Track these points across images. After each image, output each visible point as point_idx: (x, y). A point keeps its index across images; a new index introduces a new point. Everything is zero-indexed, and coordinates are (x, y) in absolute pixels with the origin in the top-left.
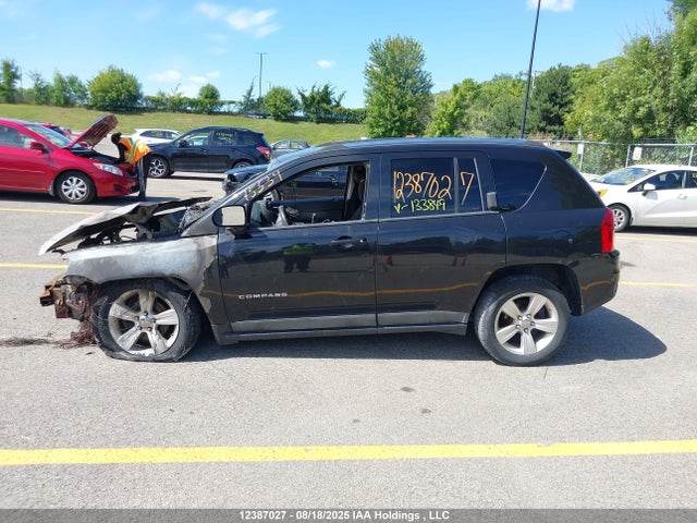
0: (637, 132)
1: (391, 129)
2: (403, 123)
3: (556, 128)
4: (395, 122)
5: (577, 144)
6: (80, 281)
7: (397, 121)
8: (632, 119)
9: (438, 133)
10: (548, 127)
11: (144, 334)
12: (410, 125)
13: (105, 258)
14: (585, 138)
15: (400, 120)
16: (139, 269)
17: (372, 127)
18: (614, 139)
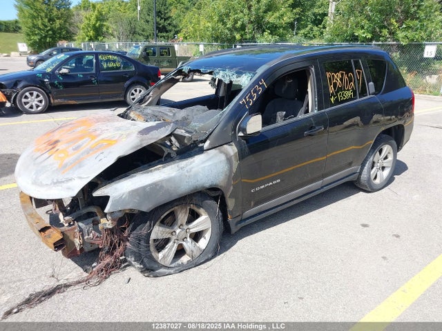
0: (238, 36)
1: (46, 37)
2: (54, 32)
3: (164, 34)
4: (47, 31)
5: (198, 45)
6: (120, 215)
7: (50, 30)
8: (234, 28)
9: (87, 39)
10: (160, 34)
11: (181, 245)
12: (60, 33)
13: (150, 185)
14: (202, 40)
15: (51, 29)
16: (185, 187)
17: (28, 35)
18: (223, 41)
